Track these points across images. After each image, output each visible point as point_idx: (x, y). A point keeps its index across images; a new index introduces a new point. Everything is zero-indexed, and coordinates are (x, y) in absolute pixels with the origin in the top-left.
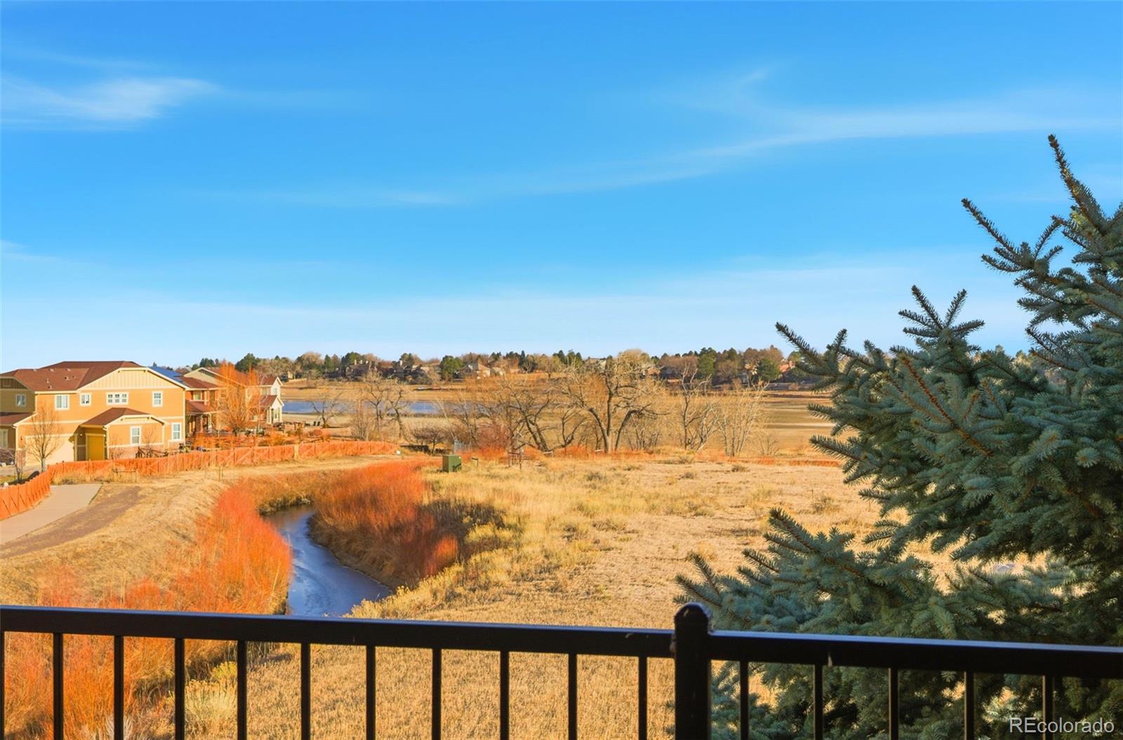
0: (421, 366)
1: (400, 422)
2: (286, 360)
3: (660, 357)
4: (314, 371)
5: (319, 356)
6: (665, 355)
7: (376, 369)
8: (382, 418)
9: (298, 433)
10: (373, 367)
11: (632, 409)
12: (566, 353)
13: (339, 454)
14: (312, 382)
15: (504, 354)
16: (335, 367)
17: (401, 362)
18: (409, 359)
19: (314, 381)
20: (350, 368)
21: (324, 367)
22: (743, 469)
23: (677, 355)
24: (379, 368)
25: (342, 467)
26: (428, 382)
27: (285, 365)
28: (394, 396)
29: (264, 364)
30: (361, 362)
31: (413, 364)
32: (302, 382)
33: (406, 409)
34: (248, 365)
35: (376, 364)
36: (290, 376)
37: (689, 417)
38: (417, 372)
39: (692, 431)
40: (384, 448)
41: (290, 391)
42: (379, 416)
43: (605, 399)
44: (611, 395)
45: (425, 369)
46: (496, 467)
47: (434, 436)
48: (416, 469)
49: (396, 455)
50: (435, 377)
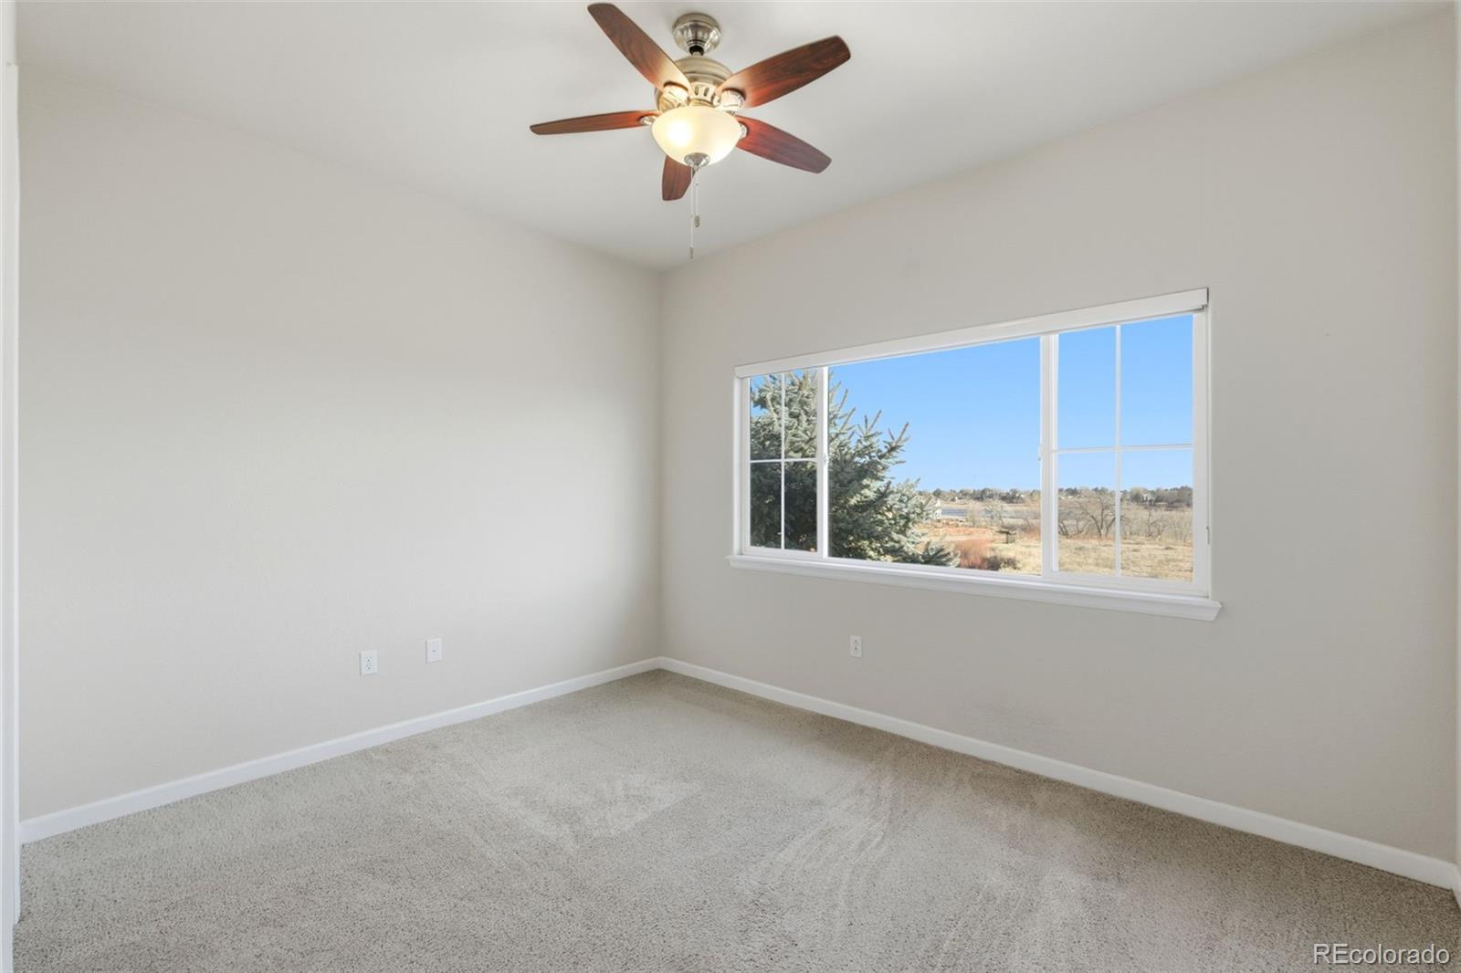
1: (1002, 521)
4: (967, 496)
9: (947, 524)
10: (996, 495)
13: (962, 533)
15: (1065, 488)
18: (1015, 492)
20: (985, 496)
22: (1171, 549)
23: (1166, 490)
25: (961, 539)
26: (1023, 501)
30: (991, 492)
32: (962, 502)
33: (1004, 515)
37: (1151, 522)
38: (1019, 497)
39: (1152, 529)
40: (984, 532)
41: (957, 505)
42: (992, 517)
43: (1100, 512)
44: (1103, 510)
45: (1022, 496)
46: (1033, 542)
47: (1012, 528)
48: (993, 541)
49: (989, 535)
50: (1028, 500)
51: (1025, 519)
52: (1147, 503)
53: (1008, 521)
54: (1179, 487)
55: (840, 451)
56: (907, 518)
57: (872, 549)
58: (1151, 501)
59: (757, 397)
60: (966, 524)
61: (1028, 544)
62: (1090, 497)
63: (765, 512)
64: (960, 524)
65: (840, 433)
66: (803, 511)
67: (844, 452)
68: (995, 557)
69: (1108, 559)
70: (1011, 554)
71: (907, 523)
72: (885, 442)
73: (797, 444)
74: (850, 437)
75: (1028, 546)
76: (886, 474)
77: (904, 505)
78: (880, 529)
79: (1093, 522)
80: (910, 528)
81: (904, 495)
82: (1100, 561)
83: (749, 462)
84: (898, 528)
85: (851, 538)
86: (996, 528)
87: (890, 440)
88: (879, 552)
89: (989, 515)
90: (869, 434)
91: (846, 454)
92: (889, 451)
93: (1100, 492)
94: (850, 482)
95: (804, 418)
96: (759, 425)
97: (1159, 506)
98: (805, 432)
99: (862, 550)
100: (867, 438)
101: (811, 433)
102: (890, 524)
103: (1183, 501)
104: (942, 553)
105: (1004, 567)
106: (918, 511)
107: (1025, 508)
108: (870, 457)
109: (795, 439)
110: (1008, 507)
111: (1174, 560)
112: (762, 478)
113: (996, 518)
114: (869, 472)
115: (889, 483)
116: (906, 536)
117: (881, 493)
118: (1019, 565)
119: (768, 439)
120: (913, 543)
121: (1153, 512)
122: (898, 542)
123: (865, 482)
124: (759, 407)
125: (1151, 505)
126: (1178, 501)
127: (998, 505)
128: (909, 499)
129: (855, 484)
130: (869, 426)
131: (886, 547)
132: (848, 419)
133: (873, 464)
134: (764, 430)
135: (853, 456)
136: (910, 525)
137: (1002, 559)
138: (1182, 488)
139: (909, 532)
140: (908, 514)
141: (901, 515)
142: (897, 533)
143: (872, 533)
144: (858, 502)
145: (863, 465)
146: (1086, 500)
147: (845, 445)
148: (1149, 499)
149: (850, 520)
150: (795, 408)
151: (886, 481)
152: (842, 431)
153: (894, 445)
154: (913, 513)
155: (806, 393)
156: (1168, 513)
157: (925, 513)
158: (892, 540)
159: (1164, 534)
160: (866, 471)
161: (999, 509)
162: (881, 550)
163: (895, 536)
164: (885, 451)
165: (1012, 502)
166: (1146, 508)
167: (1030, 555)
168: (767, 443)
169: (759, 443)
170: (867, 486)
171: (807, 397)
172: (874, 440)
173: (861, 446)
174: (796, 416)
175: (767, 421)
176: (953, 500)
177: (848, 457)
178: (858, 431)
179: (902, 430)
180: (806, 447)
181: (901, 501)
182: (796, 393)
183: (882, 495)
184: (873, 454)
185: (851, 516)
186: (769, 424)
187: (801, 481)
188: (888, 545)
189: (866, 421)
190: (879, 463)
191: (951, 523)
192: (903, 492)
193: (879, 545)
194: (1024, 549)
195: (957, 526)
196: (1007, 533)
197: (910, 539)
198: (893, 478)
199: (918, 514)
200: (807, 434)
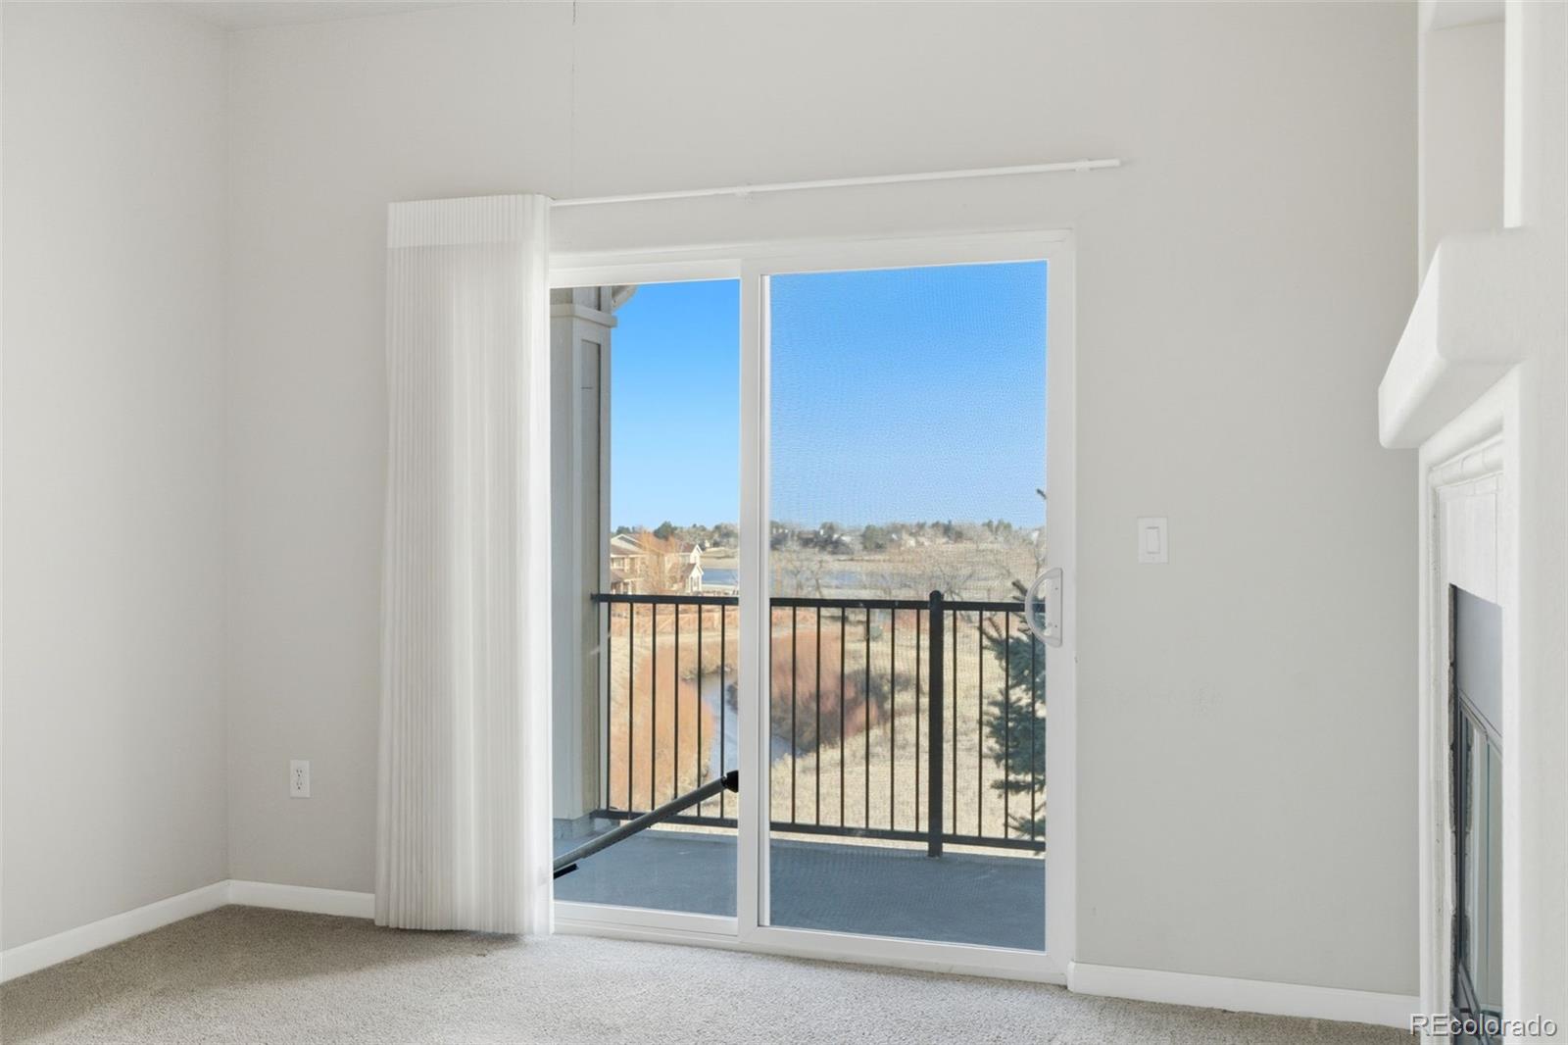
0: (842, 535)
2: (703, 529)
7: (795, 538)
12: (995, 522)
14: (729, 551)
17: (822, 532)
19: (732, 550)
24: (799, 537)
27: (702, 533)
28: (815, 567)
31: (834, 532)
34: (665, 532)
35: (796, 533)
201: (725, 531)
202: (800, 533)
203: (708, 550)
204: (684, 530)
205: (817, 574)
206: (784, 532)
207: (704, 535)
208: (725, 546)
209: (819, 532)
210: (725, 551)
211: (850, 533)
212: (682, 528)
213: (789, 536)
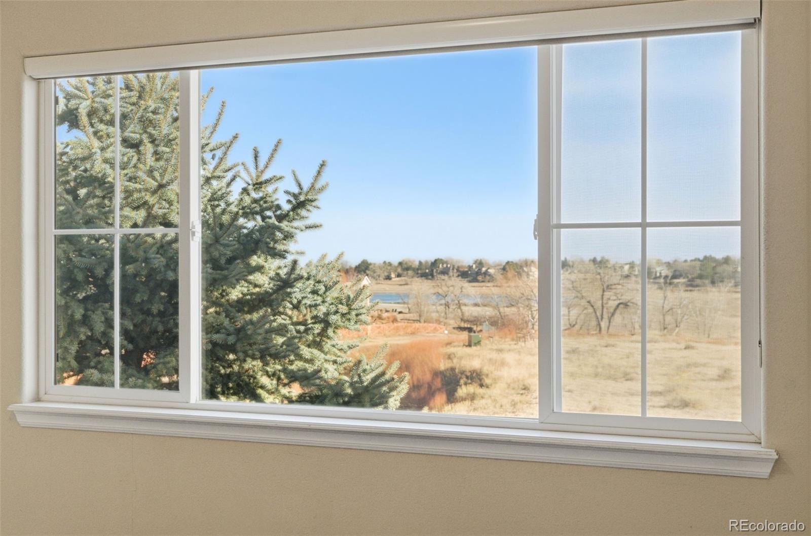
0: (489, 268)
1: (461, 310)
2: (390, 264)
3: (671, 262)
4: (410, 272)
5: (414, 261)
6: (675, 261)
7: (455, 271)
8: (449, 307)
10: (453, 269)
11: (621, 301)
12: (599, 259)
13: (402, 333)
14: (409, 280)
16: (426, 269)
17: (474, 266)
18: (480, 264)
19: (411, 280)
20: (437, 270)
21: (418, 269)
22: (692, 348)
23: (686, 261)
24: (458, 270)
25: (399, 342)
26: (492, 279)
27: (389, 268)
29: (374, 267)
30: (445, 266)
31: (483, 267)
32: (402, 280)
34: (363, 268)
35: (456, 267)
36: (393, 275)
37: (667, 307)
38: (486, 273)
39: (669, 318)
40: (435, 329)
41: (393, 287)
42: (447, 305)
43: (599, 293)
44: (604, 291)
45: (491, 271)
46: (507, 343)
47: (477, 321)
48: (449, 344)
49: (444, 333)
50: (499, 277)
51: (496, 307)
52: (662, 280)
53: (471, 311)
54: (701, 258)
55: (214, 207)
56: (327, 324)
57: (267, 374)
58: (666, 277)
59: (61, 107)
60: (408, 316)
61: (500, 347)
62: (587, 272)
63: (78, 316)
64: (399, 317)
65: (214, 177)
66: (148, 313)
67: (218, 210)
68: (453, 369)
69: (610, 365)
70: (476, 364)
71: (324, 330)
72: (287, 192)
73: (136, 195)
74: (229, 185)
75: (500, 351)
76: (291, 246)
77: (319, 299)
78: (280, 340)
79: (590, 310)
80: (329, 338)
81: (319, 282)
82: (600, 370)
83: (51, 232)
84: (310, 338)
85: (232, 357)
86: (453, 323)
87: (296, 190)
88: (279, 379)
89: (443, 302)
90: (260, 180)
91: (224, 212)
92: (294, 209)
93: (600, 263)
94: (230, 261)
95: (148, 149)
96: (64, 158)
97: (677, 285)
98: (150, 172)
99: (250, 376)
100: (258, 185)
101: (162, 176)
102: (298, 332)
103: (707, 278)
104: (383, 379)
105: (466, 384)
106: (343, 309)
107: (495, 290)
108: (264, 218)
109: (132, 186)
110: (471, 289)
111: (696, 365)
112: (72, 255)
113: (452, 307)
114: (261, 245)
115: (295, 262)
116: (323, 352)
117: (281, 280)
118: (487, 381)
119: (83, 186)
120: (335, 362)
121: (669, 294)
122: (311, 361)
123: (255, 260)
124: (66, 125)
125: (665, 283)
126: (700, 277)
127: (456, 285)
128: (328, 288)
129: (239, 265)
130: (261, 165)
131: (292, 371)
132: (225, 154)
133: (269, 230)
134: (75, 168)
135: (235, 217)
136: (330, 332)
137: (463, 373)
138: (705, 258)
139: (327, 346)
140: (327, 314)
141: (315, 317)
142: (309, 346)
143: (267, 349)
144: (244, 295)
145: (252, 232)
146: (581, 276)
147: (222, 197)
148: (663, 274)
149: (232, 329)
150: (134, 132)
151: (290, 258)
152: (217, 173)
153: (302, 198)
154: (336, 312)
155: (152, 105)
156: (688, 294)
157: (354, 313)
158: (300, 357)
159: (682, 325)
160: (257, 242)
161: (457, 292)
162: (282, 376)
163: (306, 352)
164: (286, 207)
165: (475, 280)
166: (661, 288)
167: (503, 363)
168: (82, 192)
169: (68, 192)
170: (259, 269)
171: (154, 112)
172: (270, 189)
173: (247, 200)
174: (135, 146)
175: (80, 152)
176: (388, 278)
177: (226, 218)
178: (243, 174)
179: (315, 173)
180: (152, 200)
181: (314, 292)
182: (133, 104)
183: (284, 284)
184: (268, 213)
185: (232, 319)
186: (84, 159)
187: (146, 260)
188: (293, 367)
189: (256, 157)
190: (280, 229)
191: (385, 315)
192: (318, 278)
193: (279, 367)
194: (494, 355)
195: (395, 320)
196: (470, 330)
197: (328, 357)
198: (302, 253)
199: (343, 315)
200: (154, 178)
201: (406, 266)
202: (458, 267)
203: (393, 279)
204: (376, 266)
205: (458, 297)
206: (447, 267)
207: (391, 269)
208: (404, 277)
209: (472, 266)
210: (405, 280)
211: (494, 267)
212: (375, 264)
213: (451, 268)
